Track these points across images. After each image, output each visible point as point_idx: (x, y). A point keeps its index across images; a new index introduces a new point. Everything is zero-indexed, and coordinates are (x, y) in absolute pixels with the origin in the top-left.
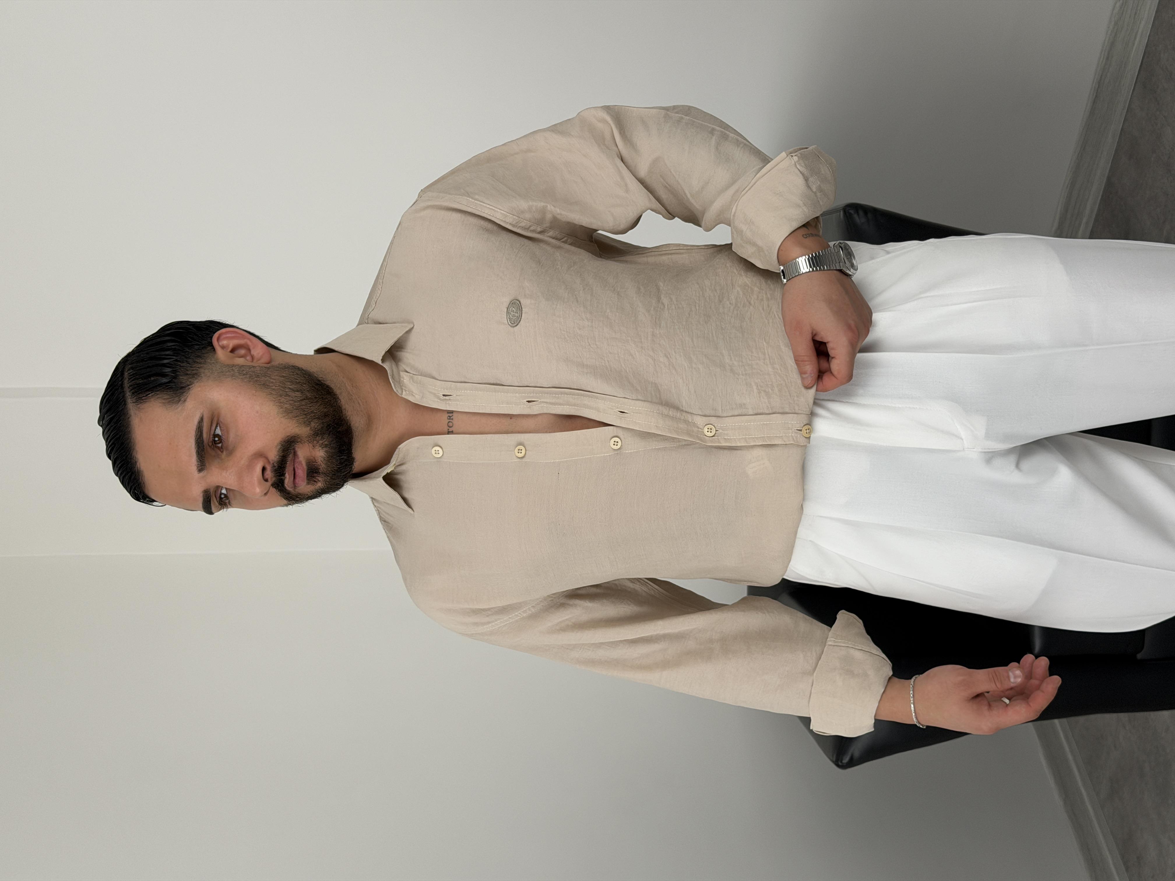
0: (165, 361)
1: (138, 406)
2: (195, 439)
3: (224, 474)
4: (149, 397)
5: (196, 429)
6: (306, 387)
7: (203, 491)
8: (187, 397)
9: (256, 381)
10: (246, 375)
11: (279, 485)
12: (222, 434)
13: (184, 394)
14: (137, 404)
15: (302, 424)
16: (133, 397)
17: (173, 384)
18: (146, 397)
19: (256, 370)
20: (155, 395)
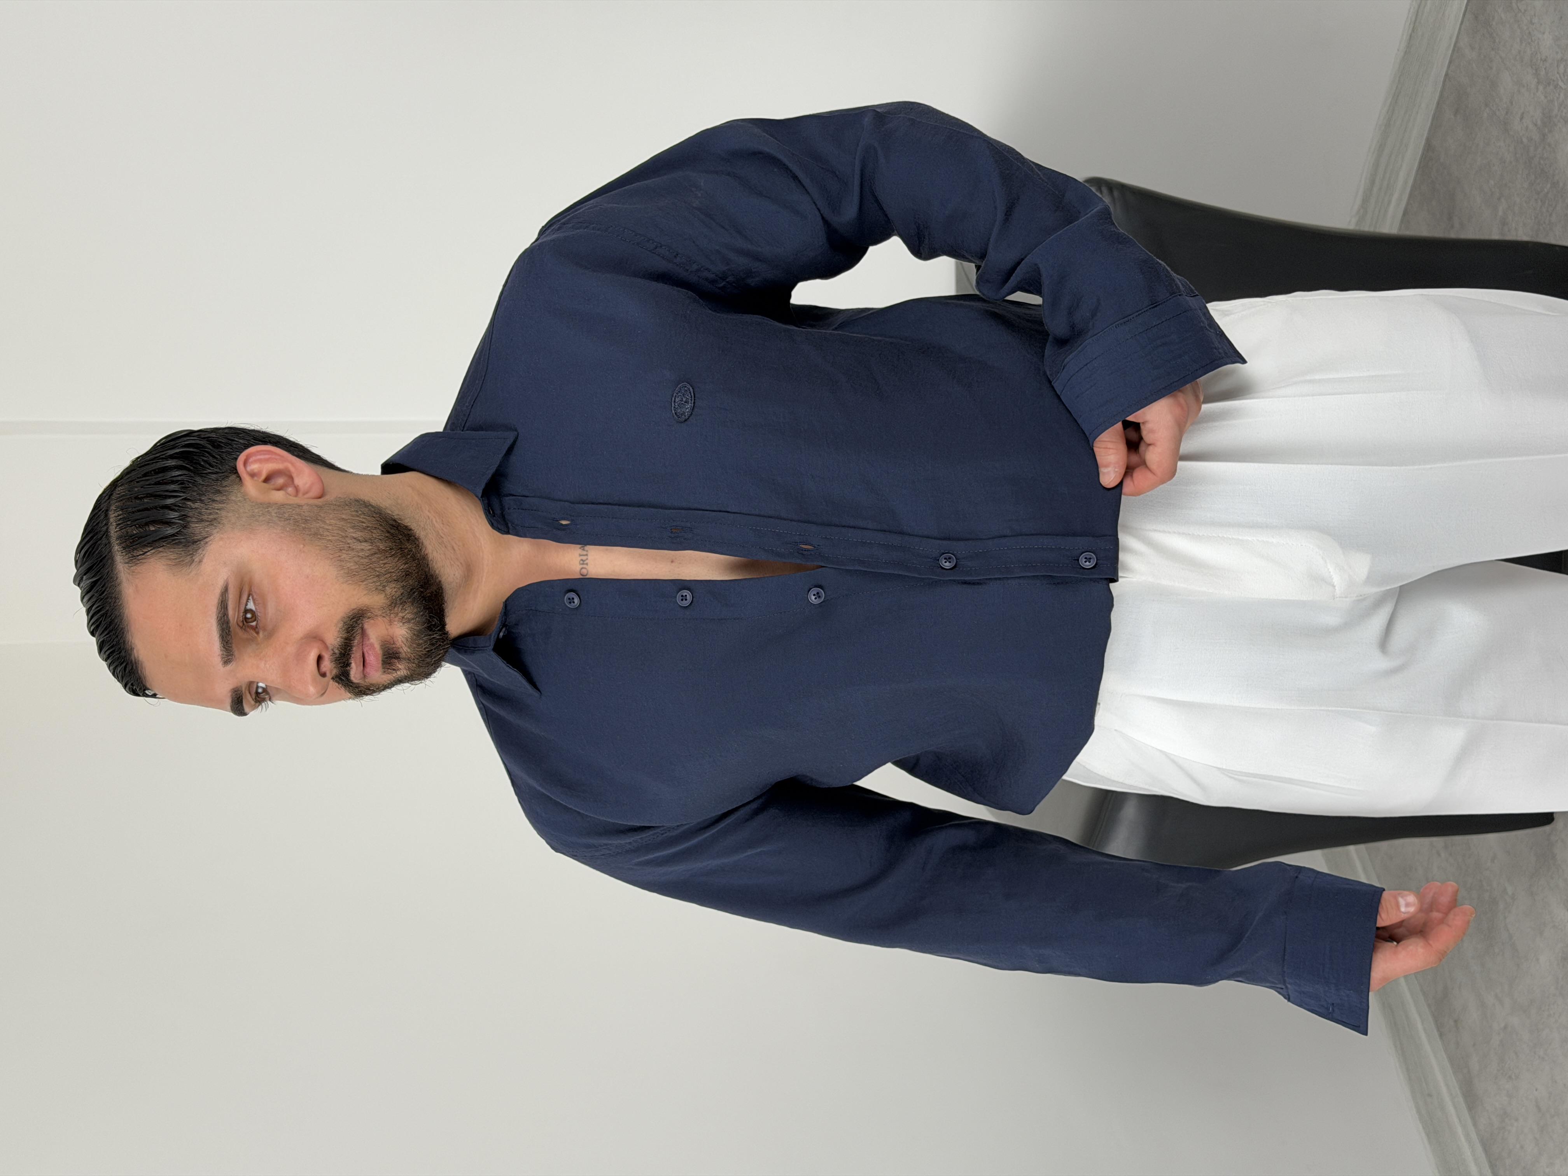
11: (342, 678)
16: (123, 554)
17: (182, 537)
18: (143, 556)
19: (304, 512)
20: (156, 553)
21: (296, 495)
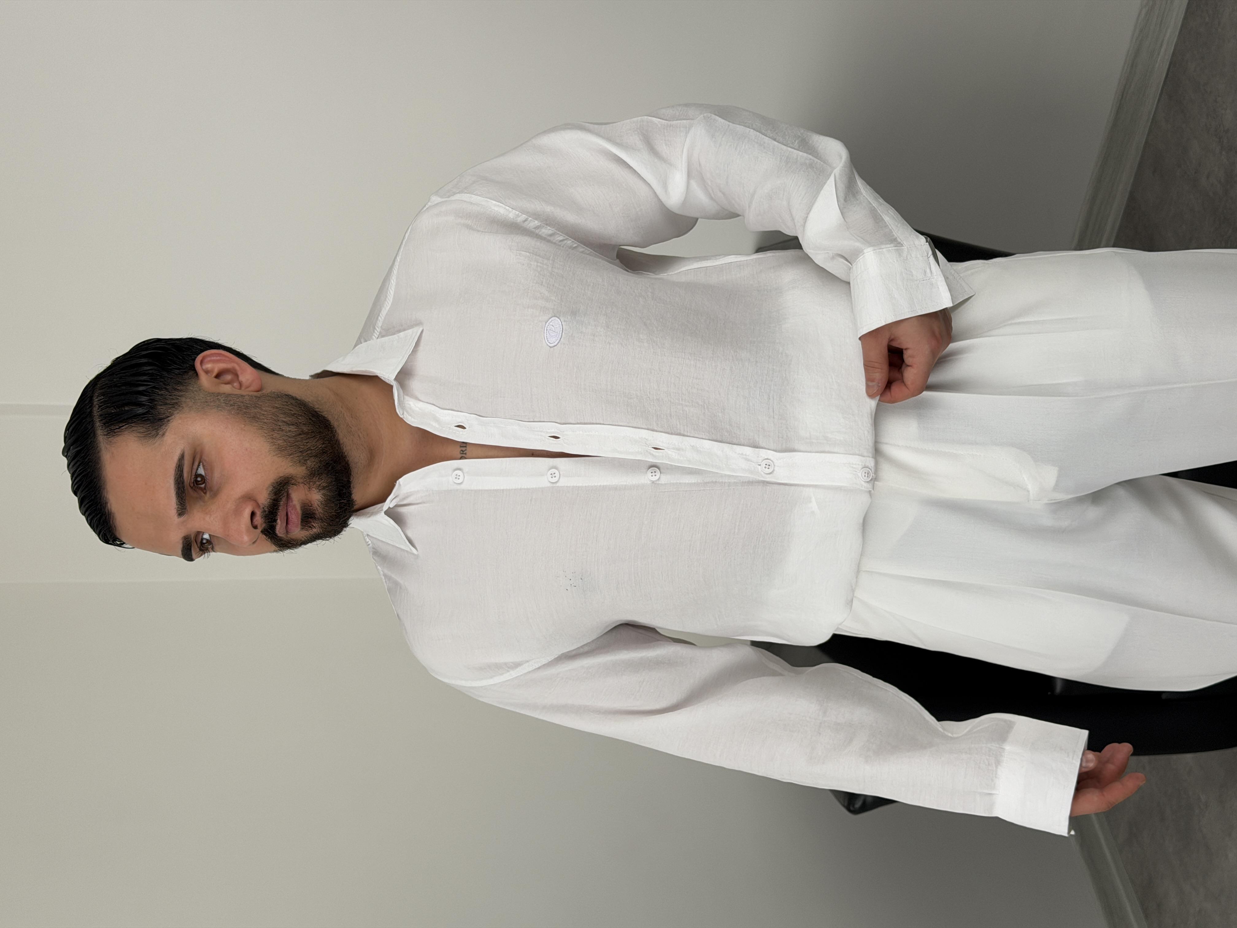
0: (141, 388)
1: (110, 439)
2: (175, 479)
4: (123, 429)
5: (176, 468)
6: (302, 420)
7: (183, 537)
8: (166, 430)
9: (245, 413)
10: (233, 406)
11: (270, 532)
12: (205, 473)
13: (163, 427)
14: (108, 436)
15: (297, 463)
16: (103, 428)
17: (150, 416)
18: (118, 430)
19: (246, 400)
20: (130, 427)
21: (240, 389)
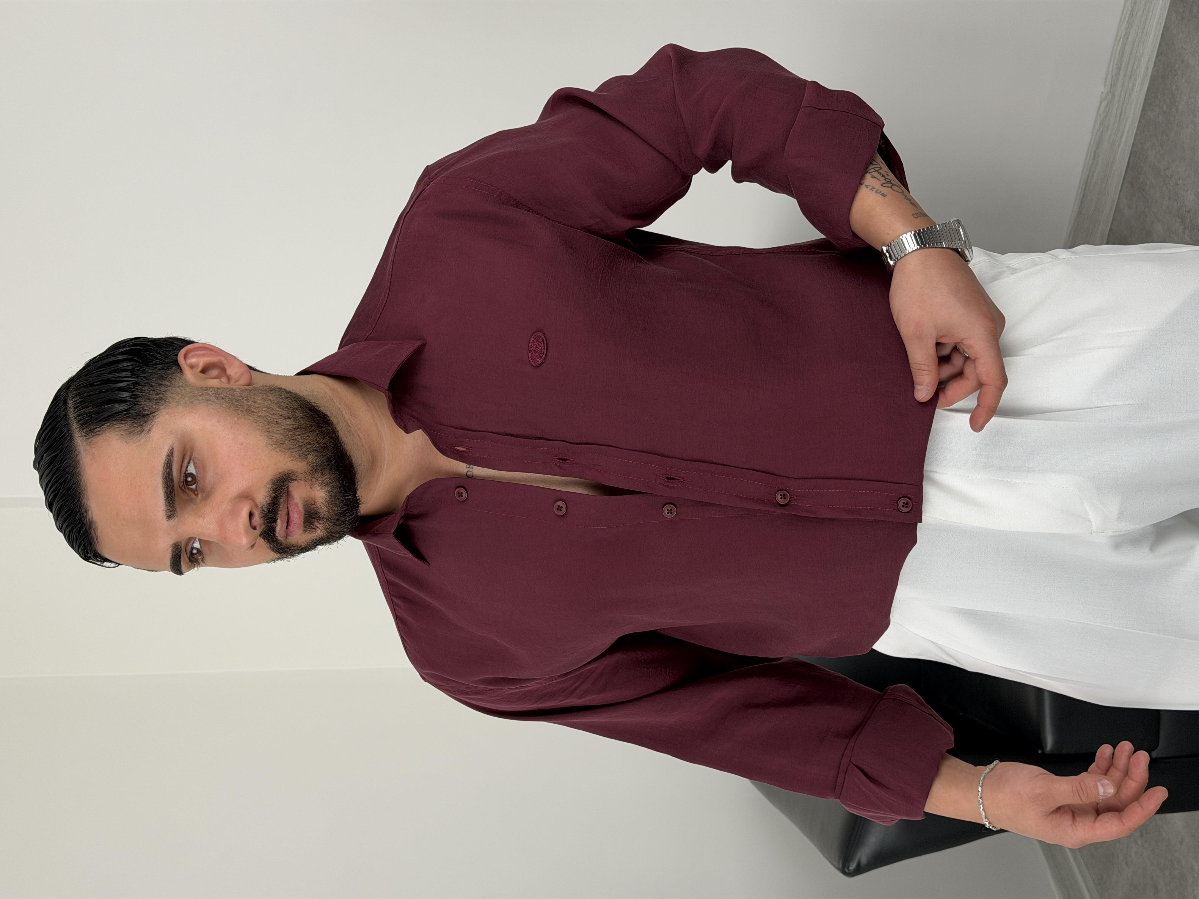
2: (163, 477)
3: (200, 521)
4: (104, 428)
5: (164, 465)
10: (224, 400)
15: (297, 458)
16: (81, 430)
17: (134, 412)
18: (99, 429)
19: (236, 394)
20: (111, 425)
21: (229, 383)
